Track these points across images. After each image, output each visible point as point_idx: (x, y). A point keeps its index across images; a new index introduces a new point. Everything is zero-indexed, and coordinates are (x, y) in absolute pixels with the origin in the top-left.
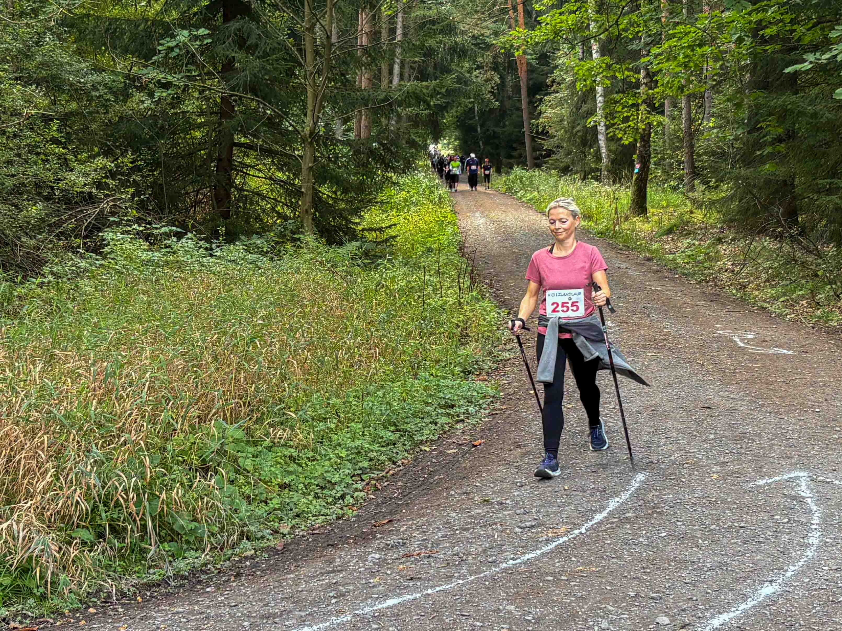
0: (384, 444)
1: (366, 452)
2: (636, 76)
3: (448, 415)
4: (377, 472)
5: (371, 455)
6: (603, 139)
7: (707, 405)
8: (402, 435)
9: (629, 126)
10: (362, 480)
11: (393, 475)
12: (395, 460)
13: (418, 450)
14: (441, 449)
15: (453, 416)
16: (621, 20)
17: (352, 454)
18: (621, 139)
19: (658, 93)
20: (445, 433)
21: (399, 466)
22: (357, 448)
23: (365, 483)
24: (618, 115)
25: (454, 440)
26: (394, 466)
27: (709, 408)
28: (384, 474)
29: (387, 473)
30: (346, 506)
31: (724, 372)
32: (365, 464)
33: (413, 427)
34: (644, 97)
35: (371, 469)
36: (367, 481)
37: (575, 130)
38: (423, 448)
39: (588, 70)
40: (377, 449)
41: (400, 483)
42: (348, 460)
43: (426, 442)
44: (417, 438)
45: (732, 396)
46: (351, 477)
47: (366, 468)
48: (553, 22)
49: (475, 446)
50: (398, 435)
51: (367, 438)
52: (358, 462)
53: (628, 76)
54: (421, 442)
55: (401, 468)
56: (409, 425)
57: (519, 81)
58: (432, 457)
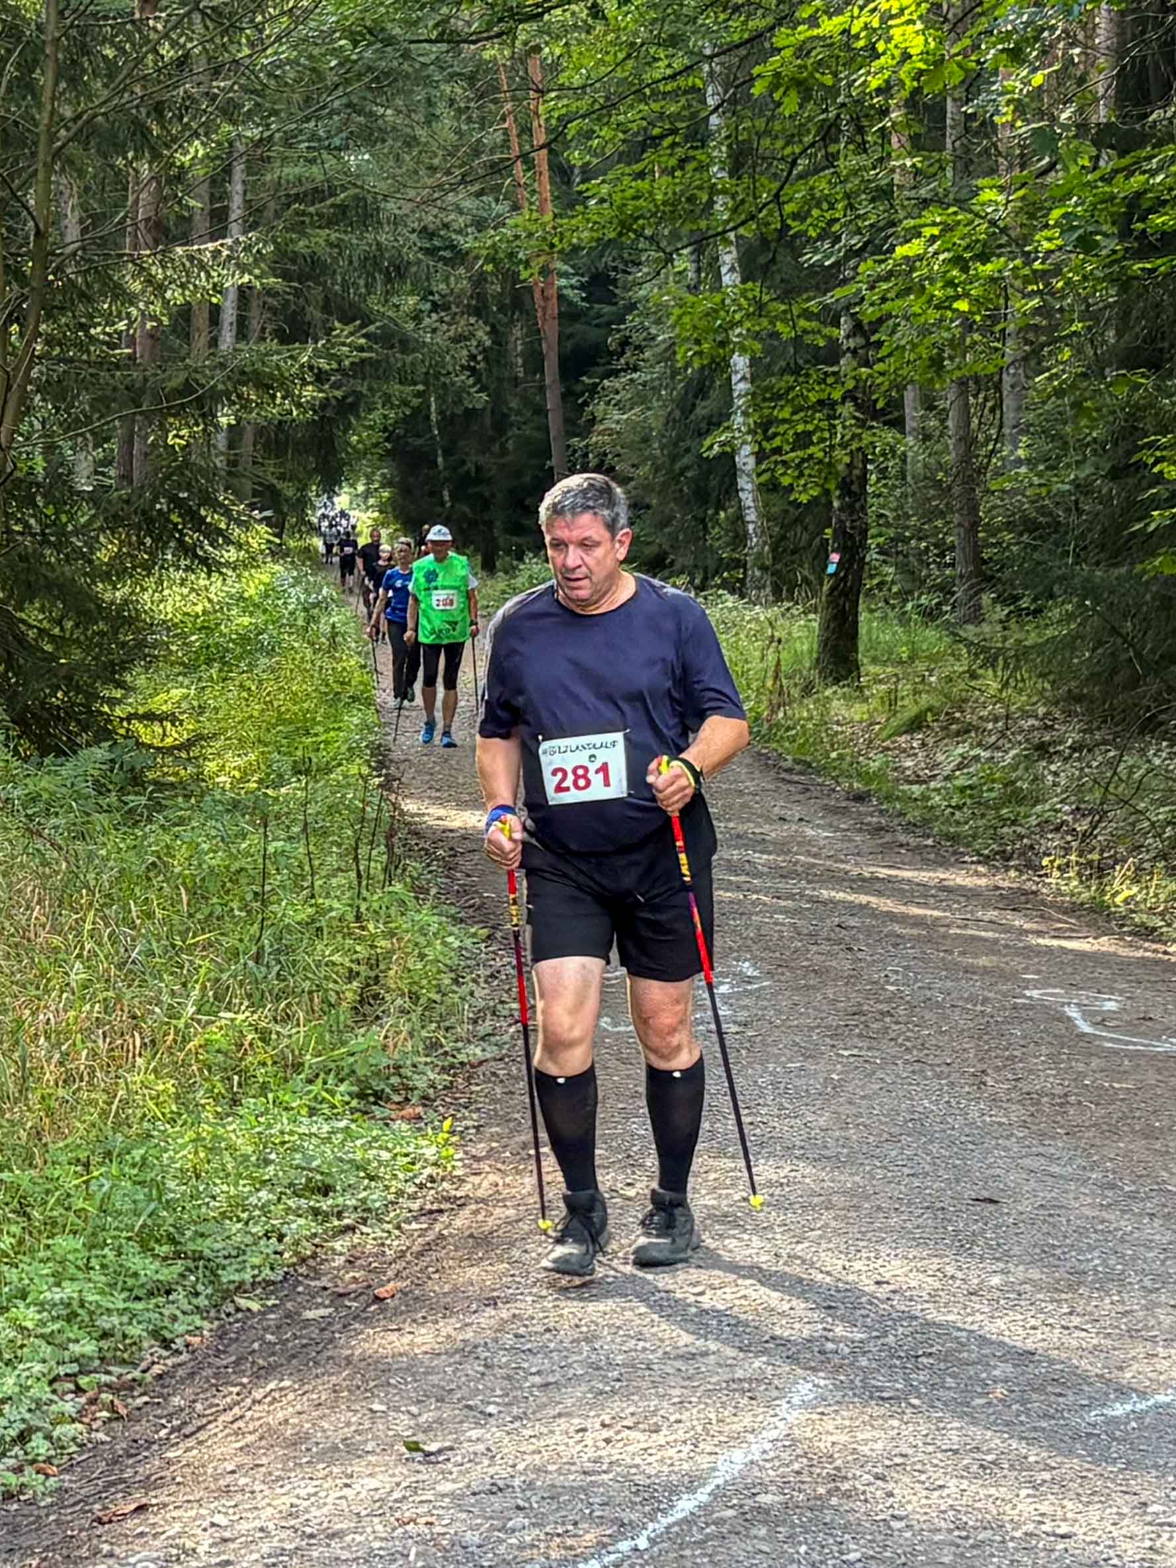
0: (141, 1293)
1: (91, 1313)
2: (827, 331)
3: (316, 1212)
4: (116, 1369)
5: (105, 1323)
6: (749, 487)
7: (986, 1194)
8: (189, 1269)
9: (811, 457)
10: (79, 1390)
11: (160, 1377)
12: (168, 1335)
13: (231, 1309)
14: (289, 1305)
15: (326, 1216)
16: (787, 189)
17: (54, 1319)
18: (790, 488)
19: (882, 374)
20: (303, 1260)
21: (178, 1352)
22: (69, 1305)
23: (83, 1400)
24: (781, 429)
25: (324, 1282)
26: (165, 1353)
27: (992, 1201)
28: (136, 1374)
29: (144, 1372)
30: (33, 1462)
31: (1038, 1103)
32: (88, 1347)
33: (217, 1246)
34: (850, 384)
35: (102, 1359)
36: (90, 1394)
37: (678, 466)
38: (242, 1303)
39: (708, 314)
40: (121, 1305)
41: (177, 1401)
42: (42, 1336)
43: (253, 1284)
44: (228, 1276)
45: (1055, 1169)
46: (51, 1383)
47: (91, 1358)
48: (617, 198)
49: (378, 1299)
50: (179, 1266)
51: (97, 1275)
52: (69, 1340)
53: (805, 331)
54: (240, 1288)
55: (185, 1357)
56: (208, 1241)
57: (540, 340)
58: (266, 1330)
